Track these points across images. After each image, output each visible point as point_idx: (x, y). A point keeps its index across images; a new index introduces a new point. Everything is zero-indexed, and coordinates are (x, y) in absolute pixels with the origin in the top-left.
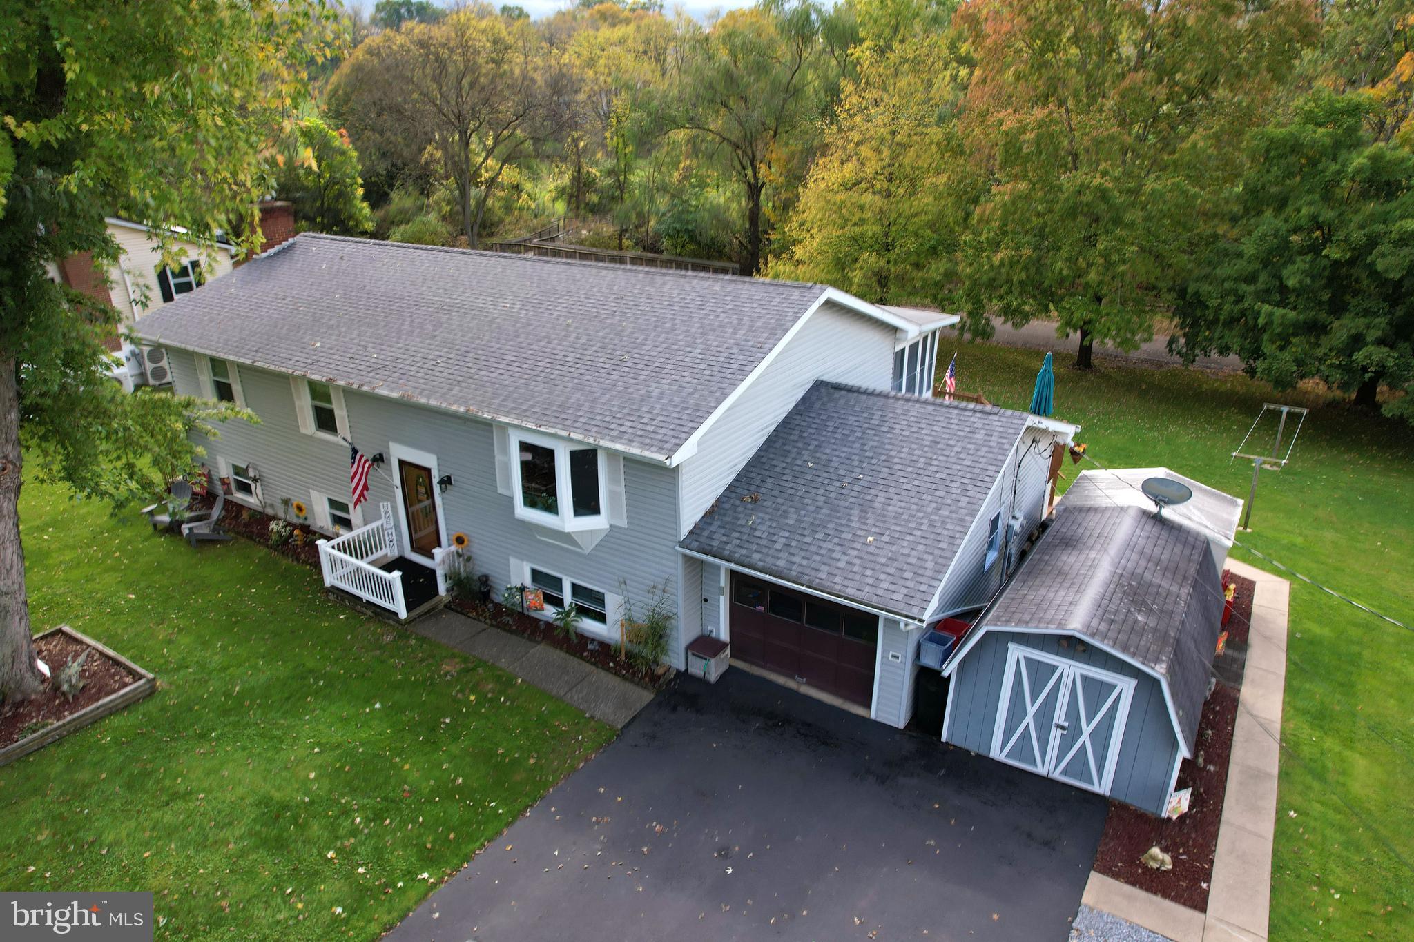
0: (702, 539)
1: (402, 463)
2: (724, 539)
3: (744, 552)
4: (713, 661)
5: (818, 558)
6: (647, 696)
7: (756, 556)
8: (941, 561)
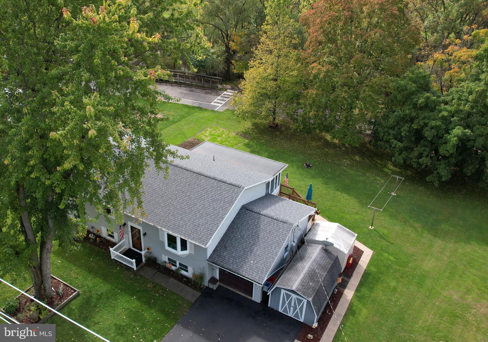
0: (212, 259)
1: (131, 227)
2: (218, 259)
3: (222, 263)
4: (215, 286)
5: (240, 266)
6: (199, 294)
7: (225, 265)
8: (267, 269)
